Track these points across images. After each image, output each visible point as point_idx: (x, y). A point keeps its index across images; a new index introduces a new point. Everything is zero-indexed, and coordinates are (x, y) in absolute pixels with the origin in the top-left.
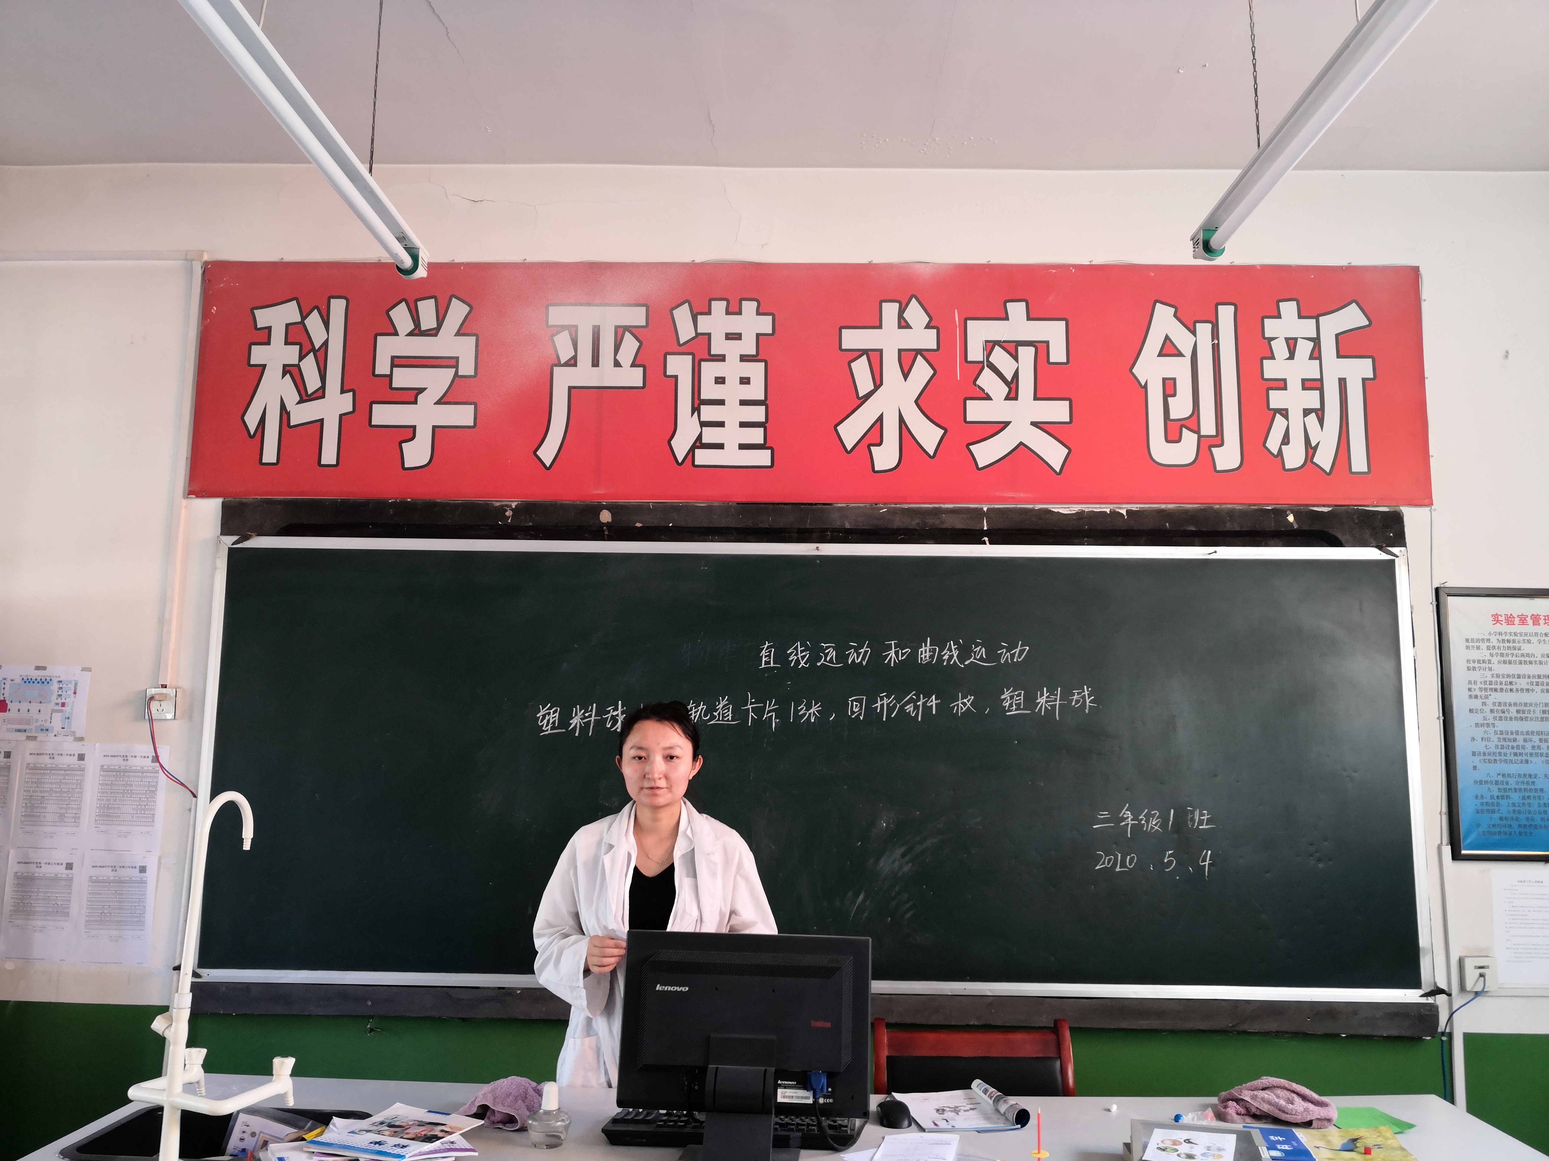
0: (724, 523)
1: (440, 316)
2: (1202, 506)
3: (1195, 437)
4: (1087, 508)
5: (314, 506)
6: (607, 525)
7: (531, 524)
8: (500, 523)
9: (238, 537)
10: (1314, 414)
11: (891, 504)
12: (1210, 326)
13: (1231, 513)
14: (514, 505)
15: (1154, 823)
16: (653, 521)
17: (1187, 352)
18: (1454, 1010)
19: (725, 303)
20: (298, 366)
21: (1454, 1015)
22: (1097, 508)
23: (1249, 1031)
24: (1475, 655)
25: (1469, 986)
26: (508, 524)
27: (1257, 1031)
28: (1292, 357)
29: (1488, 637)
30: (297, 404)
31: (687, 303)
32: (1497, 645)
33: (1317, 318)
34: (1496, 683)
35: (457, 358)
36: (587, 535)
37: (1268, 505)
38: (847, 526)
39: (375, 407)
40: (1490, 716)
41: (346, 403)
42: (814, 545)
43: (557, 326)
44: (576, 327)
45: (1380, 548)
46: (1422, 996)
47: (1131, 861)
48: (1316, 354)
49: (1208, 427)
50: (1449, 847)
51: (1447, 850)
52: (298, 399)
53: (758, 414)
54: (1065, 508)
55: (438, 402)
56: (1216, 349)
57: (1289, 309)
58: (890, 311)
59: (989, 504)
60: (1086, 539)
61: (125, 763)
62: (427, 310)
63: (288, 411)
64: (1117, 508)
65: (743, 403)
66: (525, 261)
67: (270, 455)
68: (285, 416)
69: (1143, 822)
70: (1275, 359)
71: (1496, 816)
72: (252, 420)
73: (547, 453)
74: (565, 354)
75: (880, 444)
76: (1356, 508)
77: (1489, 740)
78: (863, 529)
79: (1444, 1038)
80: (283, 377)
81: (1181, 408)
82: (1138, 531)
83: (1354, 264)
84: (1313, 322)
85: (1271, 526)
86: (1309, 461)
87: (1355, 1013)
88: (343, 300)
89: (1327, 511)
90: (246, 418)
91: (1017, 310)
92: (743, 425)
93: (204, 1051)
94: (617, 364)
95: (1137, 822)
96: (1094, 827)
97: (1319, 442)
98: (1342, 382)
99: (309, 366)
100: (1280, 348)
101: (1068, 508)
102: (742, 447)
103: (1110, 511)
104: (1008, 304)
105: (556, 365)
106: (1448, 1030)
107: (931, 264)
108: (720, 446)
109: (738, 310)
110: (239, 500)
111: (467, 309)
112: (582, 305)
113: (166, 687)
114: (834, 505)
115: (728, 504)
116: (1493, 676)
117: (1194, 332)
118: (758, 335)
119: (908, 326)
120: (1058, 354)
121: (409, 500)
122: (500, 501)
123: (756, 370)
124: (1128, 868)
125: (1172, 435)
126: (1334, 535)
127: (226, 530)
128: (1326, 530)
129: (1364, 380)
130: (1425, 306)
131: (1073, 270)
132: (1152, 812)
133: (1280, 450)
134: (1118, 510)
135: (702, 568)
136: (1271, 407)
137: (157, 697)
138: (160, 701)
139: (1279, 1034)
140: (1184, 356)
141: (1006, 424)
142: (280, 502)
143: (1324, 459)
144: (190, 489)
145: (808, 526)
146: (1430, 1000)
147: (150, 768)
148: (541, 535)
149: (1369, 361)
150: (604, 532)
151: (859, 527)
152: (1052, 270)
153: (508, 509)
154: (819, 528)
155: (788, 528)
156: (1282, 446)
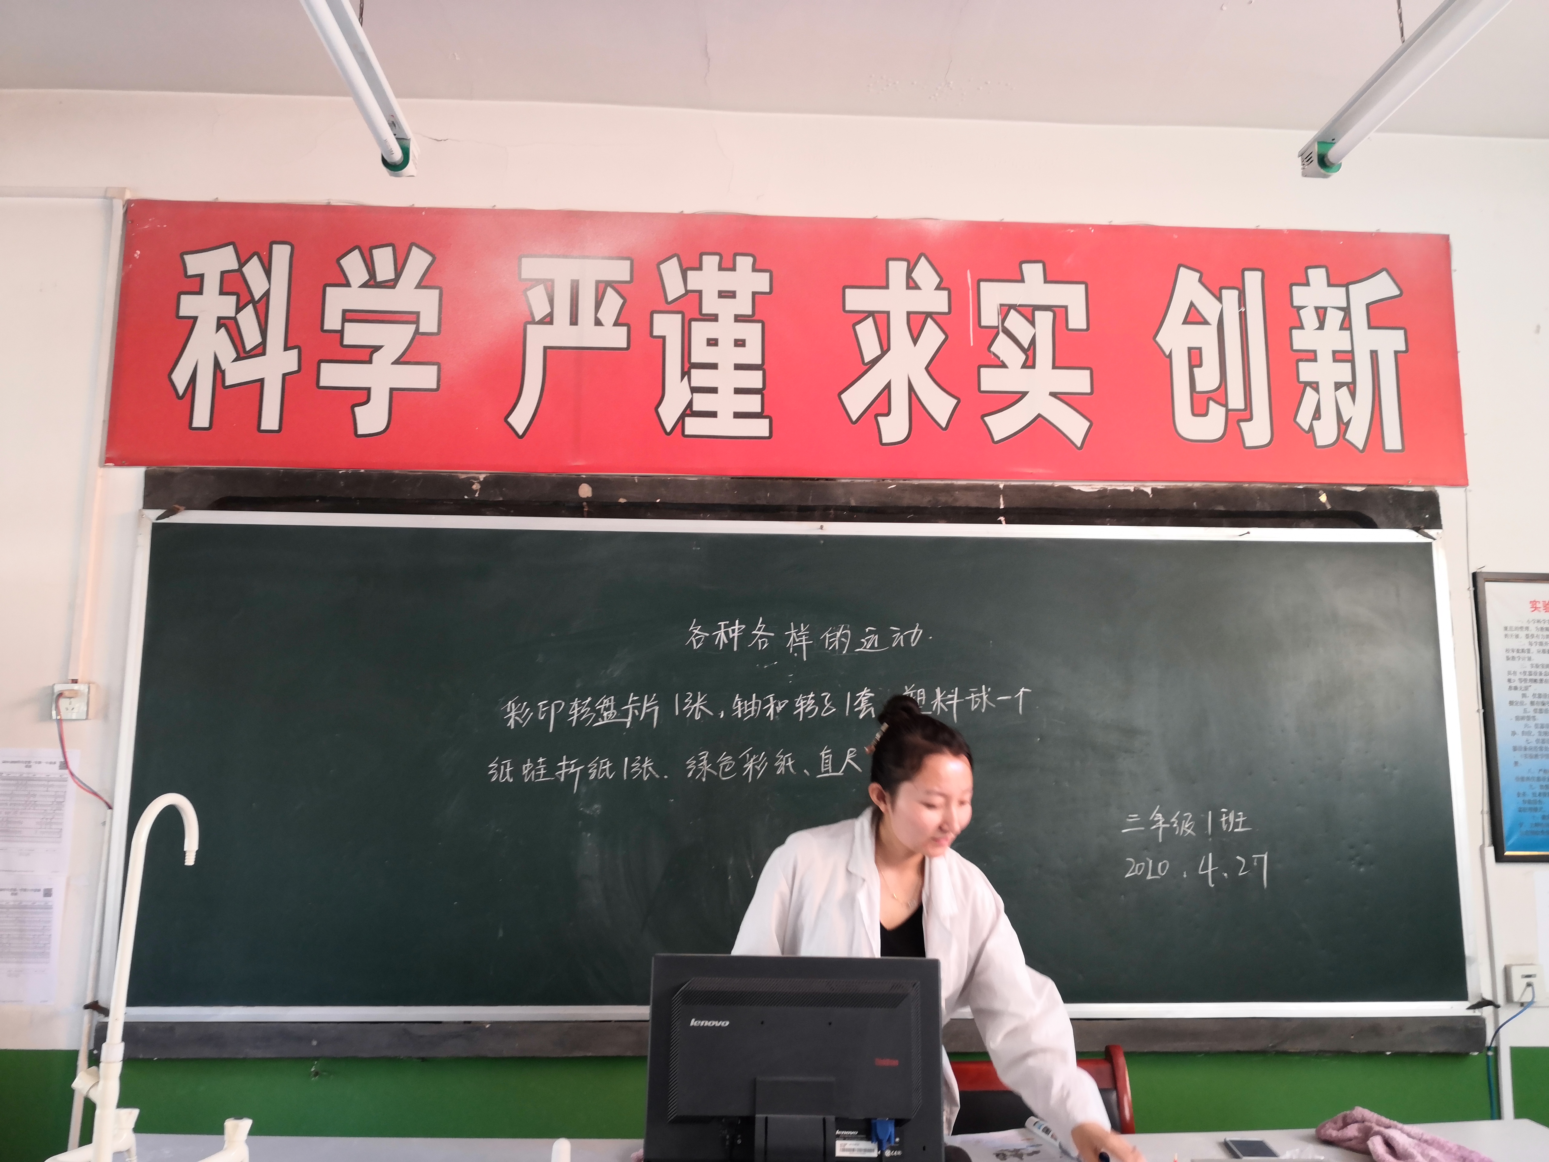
0: (717, 499)
1: (398, 266)
2: (1231, 485)
3: (1223, 409)
4: (1110, 486)
5: (253, 476)
6: (587, 500)
7: (501, 499)
8: (466, 497)
9: (164, 511)
10: (1345, 389)
11: (900, 480)
12: (1235, 293)
13: (1261, 492)
14: (482, 477)
15: (1187, 826)
16: (638, 496)
17: (1214, 321)
18: (1500, 1024)
19: (717, 258)
20: (235, 319)
21: (1501, 1029)
22: (1120, 486)
23: (1289, 1051)
24: (1514, 644)
25: (1517, 996)
26: (476, 498)
27: (1298, 1051)
28: (1321, 327)
29: (1525, 625)
30: (233, 361)
31: (676, 257)
32: (1536, 633)
33: (1347, 286)
34: (1536, 674)
35: (418, 314)
36: (563, 511)
37: (1299, 484)
38: (853, 502)
39: (324, 366)
40: (1531, 709)
41: (290, 361)
42: (818, 524)
43: (531, 280)
44: (552, 281)
45: (1417, 530)
46: (1469, 1008)
47: (1163, 868)
48: (1346, 325)
49: (1236, 401)
50: (1492, 849)
51: (1490, 851)
52: (234, 355)
53: (755, 379)
54: (1087, 486)
55: (397, 362)
56: (1243, 316)
57: (1317, 276)
58: (897, 270)
59: (1005, 481)
60: (1108, 519)
61: (27, 770)
62: (384, 259)
63: (223, 369)
64: (1140, 486)
65: (738, 367)
66: (496, 208)
67: (201, 418)
68: (219, 374)
69: (1175, 825)
70: (1304, 329)
71: (1539, 814)
72: (180, 379)
73: (520, 420)
74: (540, 311)
75: (888, 414)
76: (1390, 487)
77: (1529, 733)
78: (870, 507)
79: (1490, 1053)
80: (217, 331)
81: (1207, 379)
82: (1164, 510)
83: (1383, 230)
84: (1344, 289)
85: (1303, 506)
86: (1341, 437)
87: (1400, 1029)
88: (288, 246)
89: (1360, 491)
90: (173, 377)
91: (1033, 272)
92: (738, 391)
93: (135, 1112)
94: (598, 323)
95: (1168, 826)
96: (1124, 831)
97: (1351, 418)
98: (1374, 355)
99: (248, 320)
100: (1309, 318)
101: (1090, 485)
102: (738, 415)
103: (1134, 489)
104: (1024, 266)
105: (530, 323)
106: (1493, 1045)
107: (940, 221)
108: (713, 414)
109: (731, 266)
110: (164, 469)
111: (428, 259)
112: (559, 257)
113: (76, 683)
114: (838, 481)
115: (722, 478)
116: (1532, 666)
117: (1220, 299)
118: (754, 294)
119: (916, 287)
120: (1077, 320)
121: (362, 471)
122: (466, 473)
123: (753, 332)
124: (1159, 875)
125: (1199, 408)
126: (1368, 516)
127: (149, 502)
128: (1361, 511)
129: (1396, 353)
130: (1456, 277)
131: (1093, 231)
132: (1185, 815)
133: (1311, 426)
134: (1142, 488)
135: (694, 548)
136: (1302, 378)
137: (67, 694)
138: (70, 698)
139: (1320, 1054)
140: (1210, 325)
141: (1024, 394)
142: (214, 472)
143: (1357, 435)
144: (108, 456)
145: (810, 503)
146: (1477, 1013)
147: (58, 776)
148: (512, 511)
149: (1401, 333)
150: (584, 508)
151: (866, 505)
152: (1068, 230)
153: (476, 481)
154: (821, 506)
155: (788, 505)
156: (1314, 422)
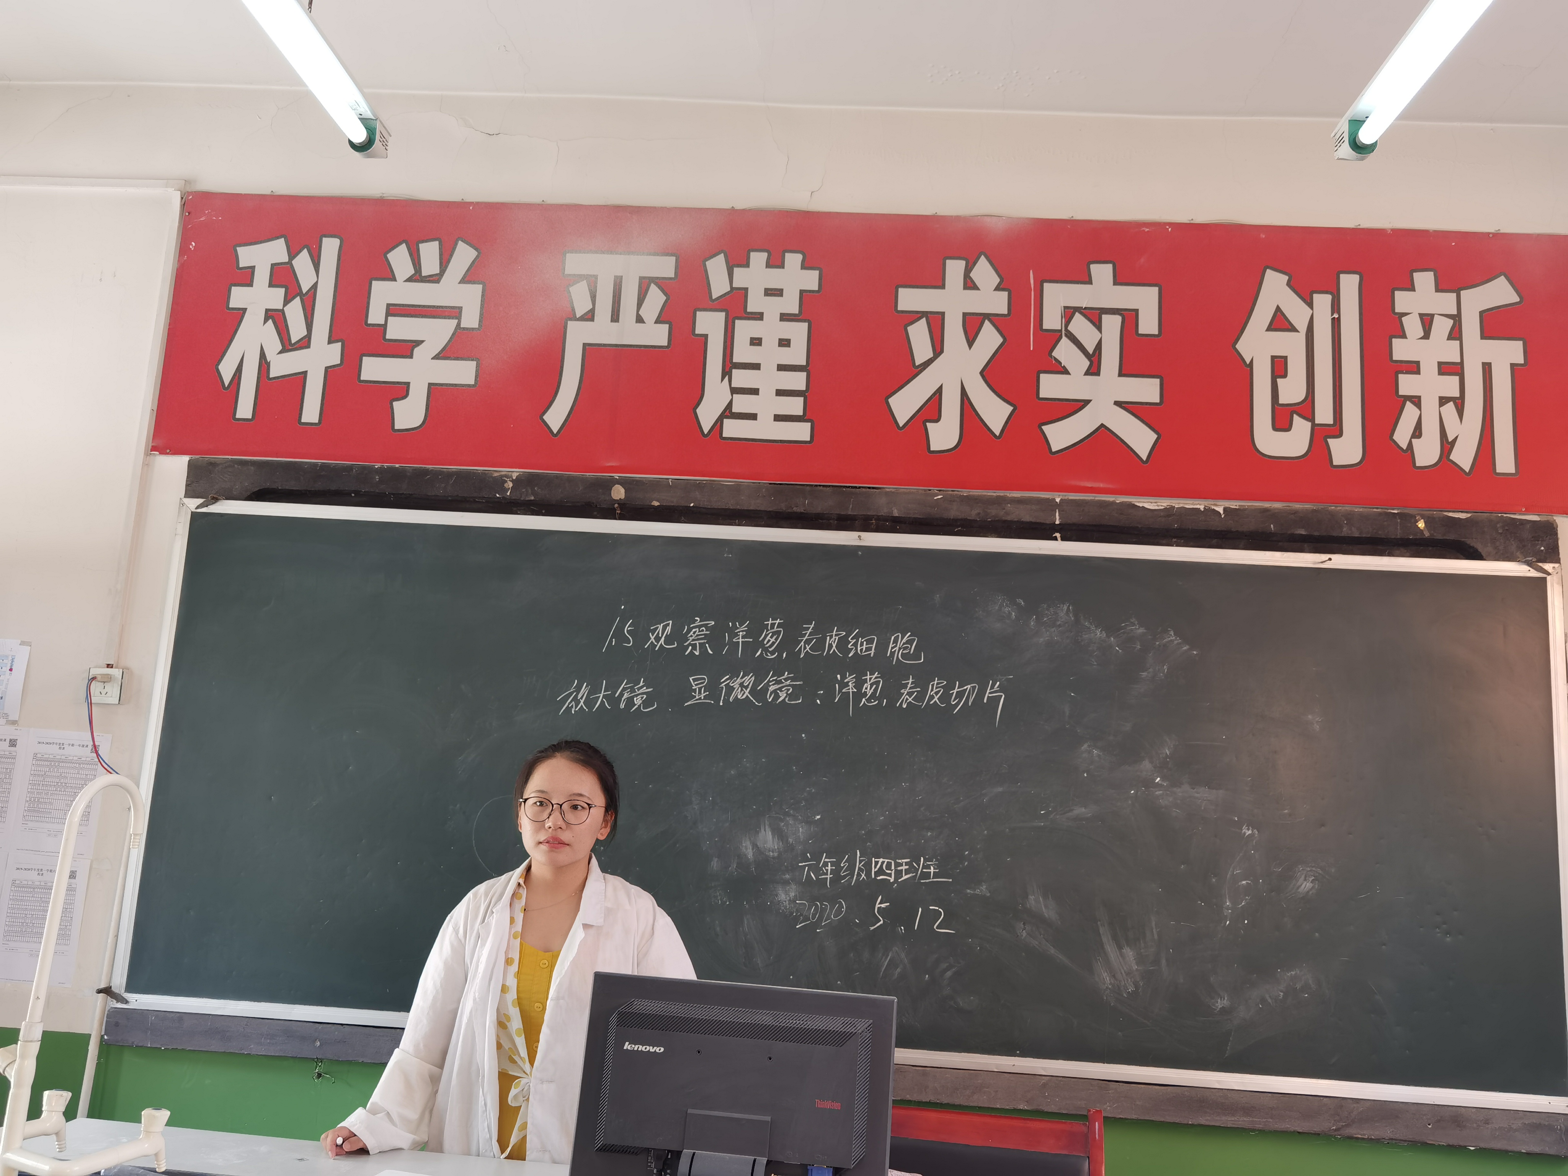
0: (753, 505)
1: (444, 260)
2: (1317, 508)
3: (1310, 424)
4: (1178, 503)
5: (291, 469)
6: (620, 501)
7: (532, 498)
8: (498, 495)
9: (203, 500)
10: (1451, 404)
11: (948, 491)
12: (1329, 297)
13: (1349, 517)
14: (515, 476)
16: (672, 499)
17: (1302, 327)
19: (765, 255)
20: (282, 311)
22: (1189, 504)
23: (1356, 1136)
26: (508, 497)
27: (1367, 1137)
28: (1426, 336)
30: (278, 354)
31: (723, 254)
33: (1458, 291)
35: (459, 308)
36: (595, 513)
37: (1394, 508)
38: (896, 513)
39: (366, 359)
41: (333, 354)
42: (856, 534)
43: (574, 276)
44: (596, 277)
45: (1529, 564)
49: (1324, 414)
52: (280, 348)
55: (436, 357)
56: (1336, 324)
57: (1424, 280)
58: (955, 269)
59: (1062, 495)
60: (1175, 540)
61: (61, 751)
62: (430, 252)
63: (269, 361)
64: (1212, 505)
65: (781, 368)
66: (545, 202)
67: (245, 409)
68: (264, 366)
70: (1406, 338)
72: (226, 370)
73: (555, 417)
74: (582, 306)
75: (937, 419)
76: (1500, 515)
78: (915, 518)
80: (265, 322)
81: (1292, 391)
82: (1237, 532)
83: (1503, 231)
84: (1453, 296)
85: (1398, 533)
86: (1444, 458)
87: (1487, 1122)
88: (337, 239)
89: (1465, 518)
90: (220, 367)
91: (1102, 272)
92: (780, 393)
93: (60, 1094)
94: (640, 320)
97: (1457, 437)
98: (1487, 368)
99: (294, 312)
100: (1412, 325)
101: (1156, 503)
102: (778, 418)
103: (1205, 508)
104: (1093, 267)
105: (571, 320)
107: (1004, 218)
108: (753, 417)
109: (780, 263)
110: (207, 459)
111: (474, 253)
112: (604, 253)
113: (112, 667)
114: (881, 489)
115: (760, 483)
117: (1310, 305)
118: (802, 292)
119: (974, 287)
120: (1149, 325)
121: (397, 466)
122: (499, 471)
123: (799, 332)
125: (1281, 423)
126: (1473, 547)
127: (190, 491)
128: (1463, 540)
129: (1512, 365)
131: (1170, 229)
133: (1410, 444)
134: (1213, 507)
135: (725, 555)
136: (1402, 392)
137: (99, 678)
138: (104, 682)
139: (1392, 1143)
140: (1298, 331)
141: (1087, 402)
142: (253, 463)
143: (1463, 456)
144: (153, 444)
145: (850, 513)
147: (89, 759)
148: (544, 511)
149: (1520, 344)
150: (616, 510)
151: (911, 516)
152: (1144, 229)
153: (509, 479)
154: (864, 515)
155: (826, 513)
156: (1413, 440)
